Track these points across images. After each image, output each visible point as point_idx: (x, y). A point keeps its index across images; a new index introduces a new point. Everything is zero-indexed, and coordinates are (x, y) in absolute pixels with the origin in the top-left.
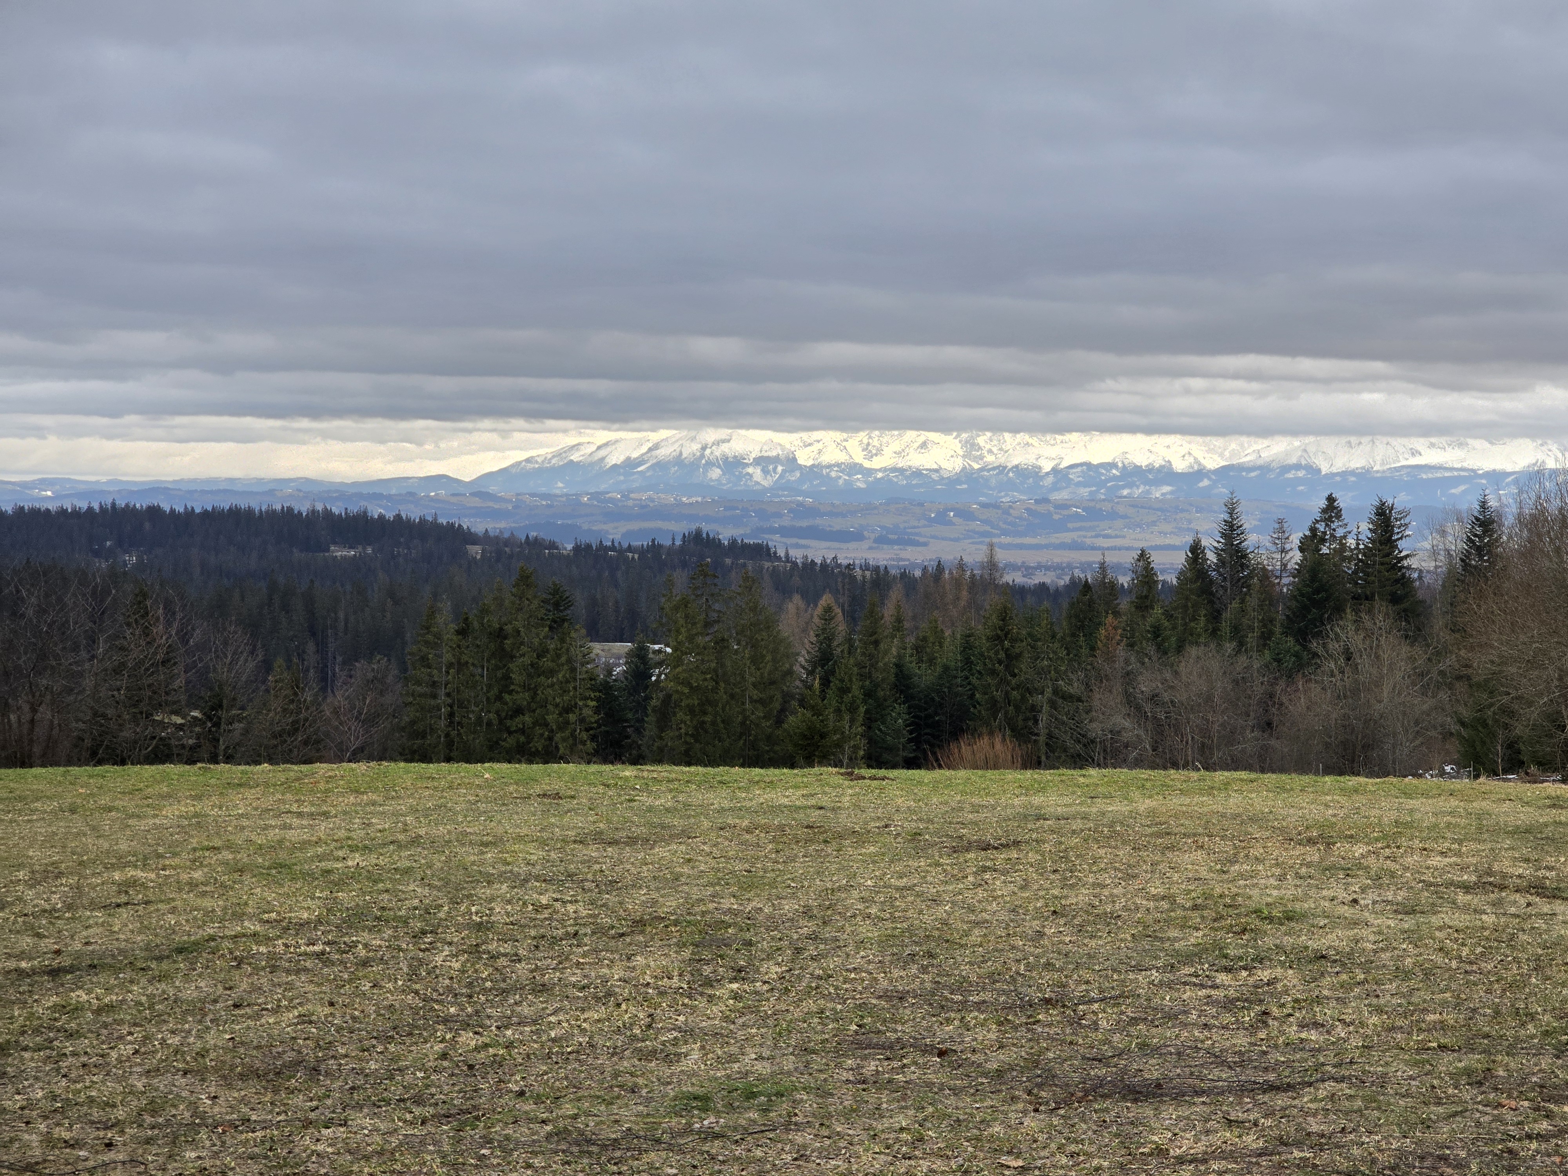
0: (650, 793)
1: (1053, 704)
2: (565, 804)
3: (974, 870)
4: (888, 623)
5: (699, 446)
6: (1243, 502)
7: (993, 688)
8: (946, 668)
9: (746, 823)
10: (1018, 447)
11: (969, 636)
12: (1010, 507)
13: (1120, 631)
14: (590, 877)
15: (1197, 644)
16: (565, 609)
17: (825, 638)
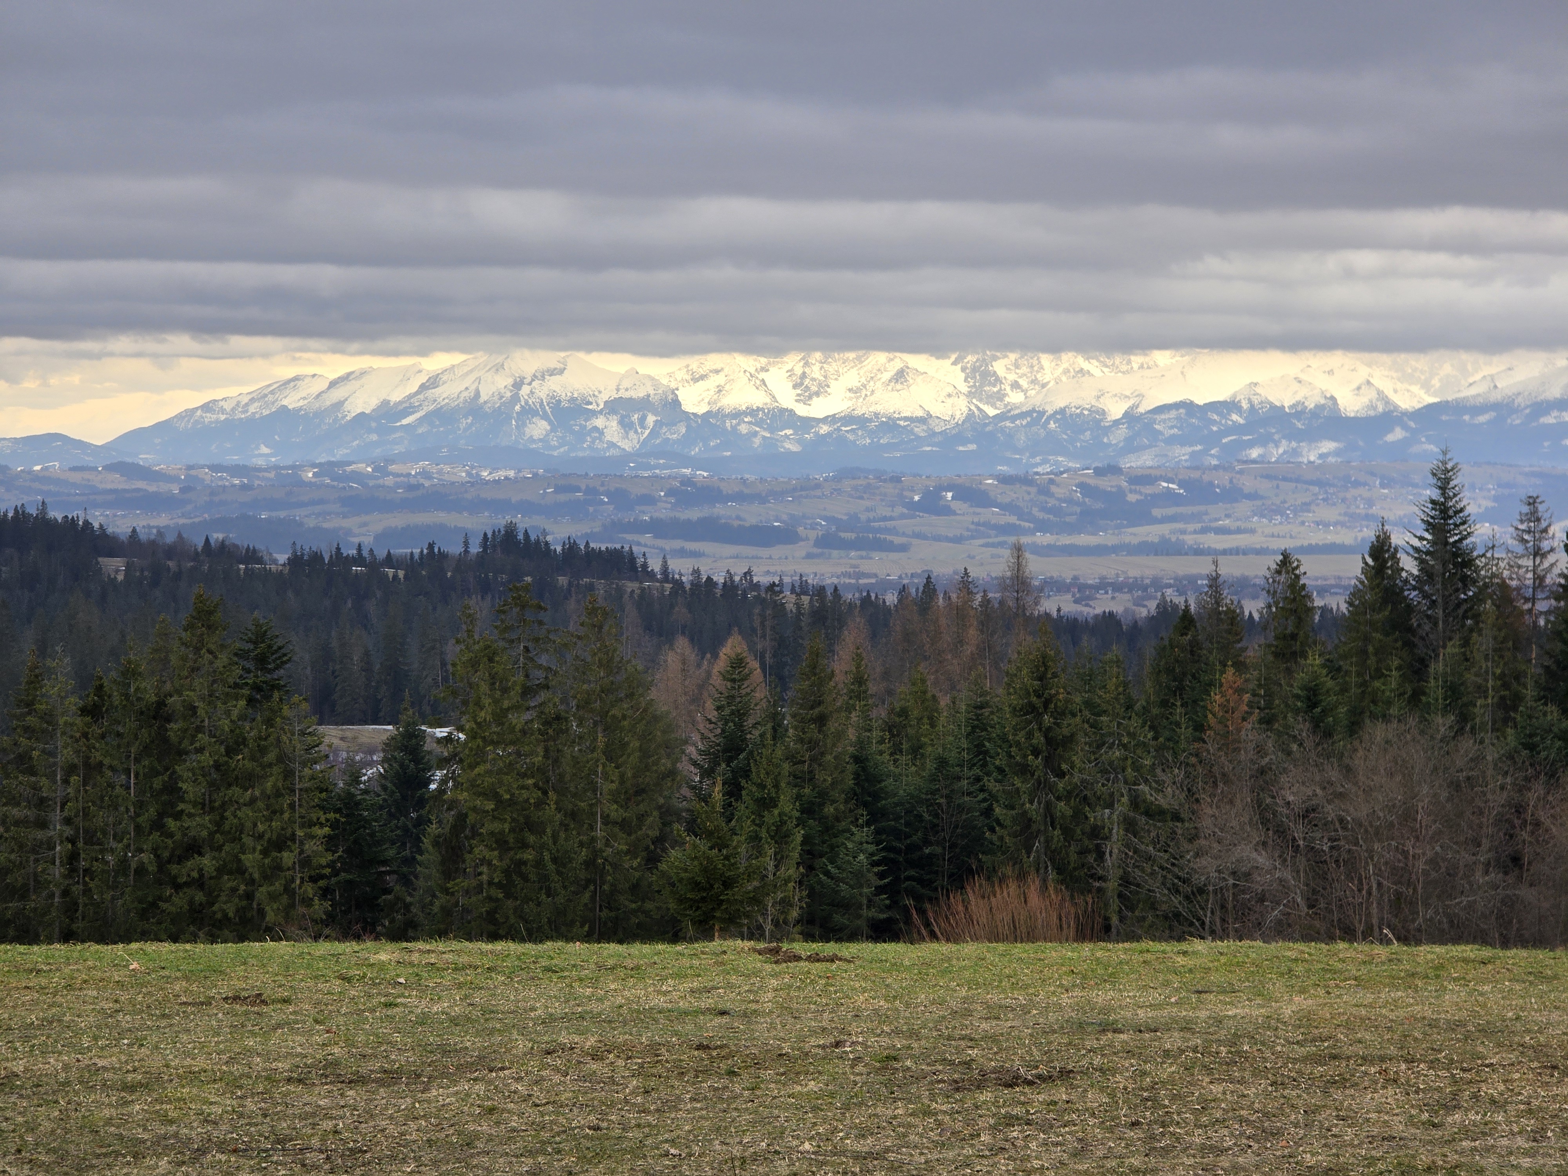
0: (423, 990)
1: (1130, 826)
2: (274, 1014)
3: (992, 1121)
4: (841, 686)
5: (510, 381)
6: (1465, 468)
7: (1025, 798)
8: (942, 763)
9: (591, 1041)
10: (1064, 379)
11: (981, 707)
12: (1051, 481)
13: (1247, 697)
14: (315, 1142)
15: (1386, 718)
16: (277, 668)
17: (732, 713)
